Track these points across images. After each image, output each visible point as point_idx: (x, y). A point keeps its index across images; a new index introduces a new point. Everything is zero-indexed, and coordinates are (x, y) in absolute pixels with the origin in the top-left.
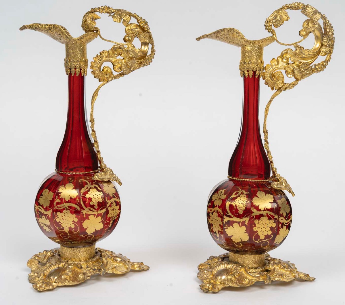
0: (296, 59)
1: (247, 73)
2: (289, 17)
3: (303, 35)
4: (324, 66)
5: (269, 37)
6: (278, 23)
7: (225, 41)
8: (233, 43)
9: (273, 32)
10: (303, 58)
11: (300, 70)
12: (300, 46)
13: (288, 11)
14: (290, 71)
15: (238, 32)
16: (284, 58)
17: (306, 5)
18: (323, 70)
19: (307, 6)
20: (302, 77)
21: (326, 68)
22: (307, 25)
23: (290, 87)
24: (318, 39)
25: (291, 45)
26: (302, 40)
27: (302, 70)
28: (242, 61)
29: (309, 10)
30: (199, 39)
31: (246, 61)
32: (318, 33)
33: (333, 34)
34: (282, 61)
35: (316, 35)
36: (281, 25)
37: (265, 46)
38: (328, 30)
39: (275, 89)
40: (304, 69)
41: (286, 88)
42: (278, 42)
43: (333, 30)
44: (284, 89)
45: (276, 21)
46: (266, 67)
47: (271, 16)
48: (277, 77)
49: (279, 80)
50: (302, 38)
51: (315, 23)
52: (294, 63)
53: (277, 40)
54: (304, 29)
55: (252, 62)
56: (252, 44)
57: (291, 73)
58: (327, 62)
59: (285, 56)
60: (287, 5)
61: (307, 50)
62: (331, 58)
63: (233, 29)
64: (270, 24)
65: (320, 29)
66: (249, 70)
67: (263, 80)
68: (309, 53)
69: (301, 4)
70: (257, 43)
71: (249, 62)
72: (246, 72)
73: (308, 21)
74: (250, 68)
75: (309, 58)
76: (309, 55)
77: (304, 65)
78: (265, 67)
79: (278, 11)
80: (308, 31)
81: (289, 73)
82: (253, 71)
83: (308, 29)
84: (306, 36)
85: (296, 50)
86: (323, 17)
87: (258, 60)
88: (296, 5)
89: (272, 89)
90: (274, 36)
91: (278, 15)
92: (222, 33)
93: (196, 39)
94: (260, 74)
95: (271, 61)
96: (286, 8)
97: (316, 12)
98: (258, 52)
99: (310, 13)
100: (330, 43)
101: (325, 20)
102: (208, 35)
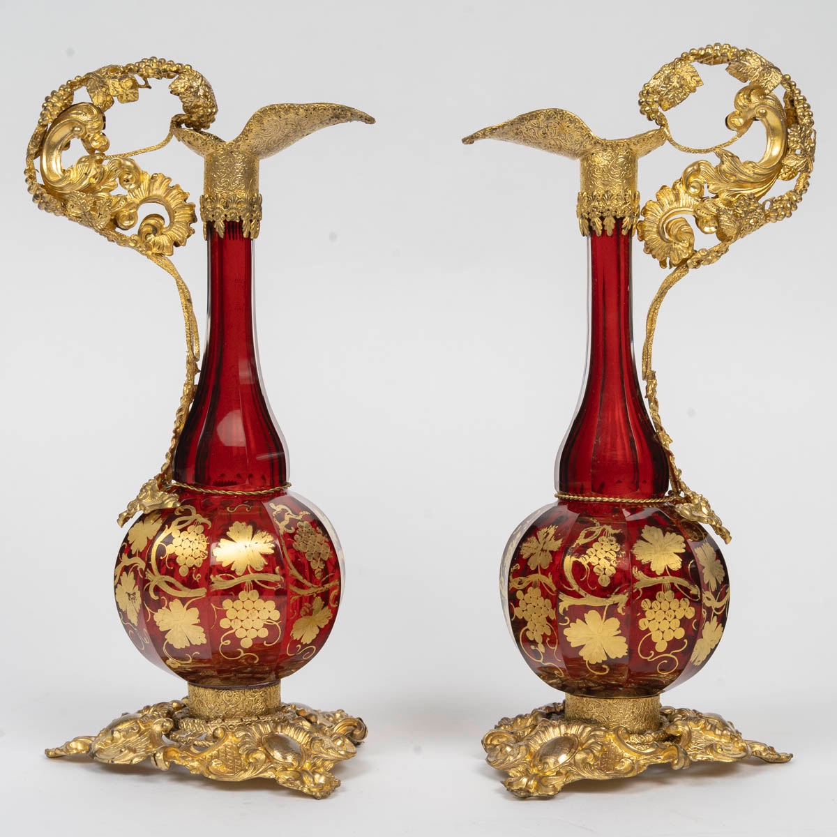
0: (723, 186)
1: (600, 223)
2: (701, 80)
3: (736, 127)
4: (792, 203)
5: (653, 131)
6: (674, 95)
7: (538, 145)
8: (559, 149)
9: (661, 122)
10: (740, 183)
11: (735, 215)
12: (731, 153)
13: (696, 65)
14: (709, 218)
15: (573, 120)
16: (692, 185)
17: (742, 51)
18: (791, 214)
19: (745, 53)
20: (740, 232)
21: (797, 208)
22: (746, 101)
23: (710, 257)
24: (774, 137)
25: (707, 151)
26: (733, 140)
27: (740, 214)
28: (585, 193)
29: (752, 63)
30: (470, 140)
31: (595, 193)
32: (774, 120)
33: (812, 123)
34: (686, 193)
35: (769, 125)
36: (682, 100)
37: (642, 156)
38: (799, 112)
39: (671, 267)
40: (745, 212)
41: (699, 263)
42: (674, 144)
43: (810, 113)
44: (695, 264)
45: (669, 91)
46: (647, 208)
47: (654, 78)
48: (675, 232)
49: (681, 242)
50: (734, 134)
51: (768, 94)
52: (717, 197)
53: (671, 140)
54: (738, 112)
55: (613, 195)
56: (609, 150)
57: (711, 223)
58: (799, 192)
59: (692, 179)
60: (694, 51)
61: (750, 162)
62: (808, 184)
63: (562, 110)
64: (653, 99)
65: (778, 110)
66: (605, 214)
67: (641, 241)
68: (756, 171)
69: (730, 47)
70: (625, 148)
71: (604, 195)
72: (597, 220)
73: (747, 91)
74: (609, 210)
75: (753, 184)
76: (756, 176)
77: (745, 200)
78: (644, 208)
79: (673, 65)
80: (750, 116)
81: (707, 222)
82: (615, 217)
83: (750, 110)
84: (744, 130)
85: (722, 162)
86: (786, 81)
87: (626, 191)
88: (717, 50)
89: (663, 264)
90: (665, 130)
91: (674, 74)
92: (532, 122)
93: (464, 141)
94: (632, 226)
95: (659, 192)
96: (692, 58)
97: (768, 67)
98: (627, 169)
99: (755, 69)
100: (806, 144)
101: (791, 88)
102: (496, 129)
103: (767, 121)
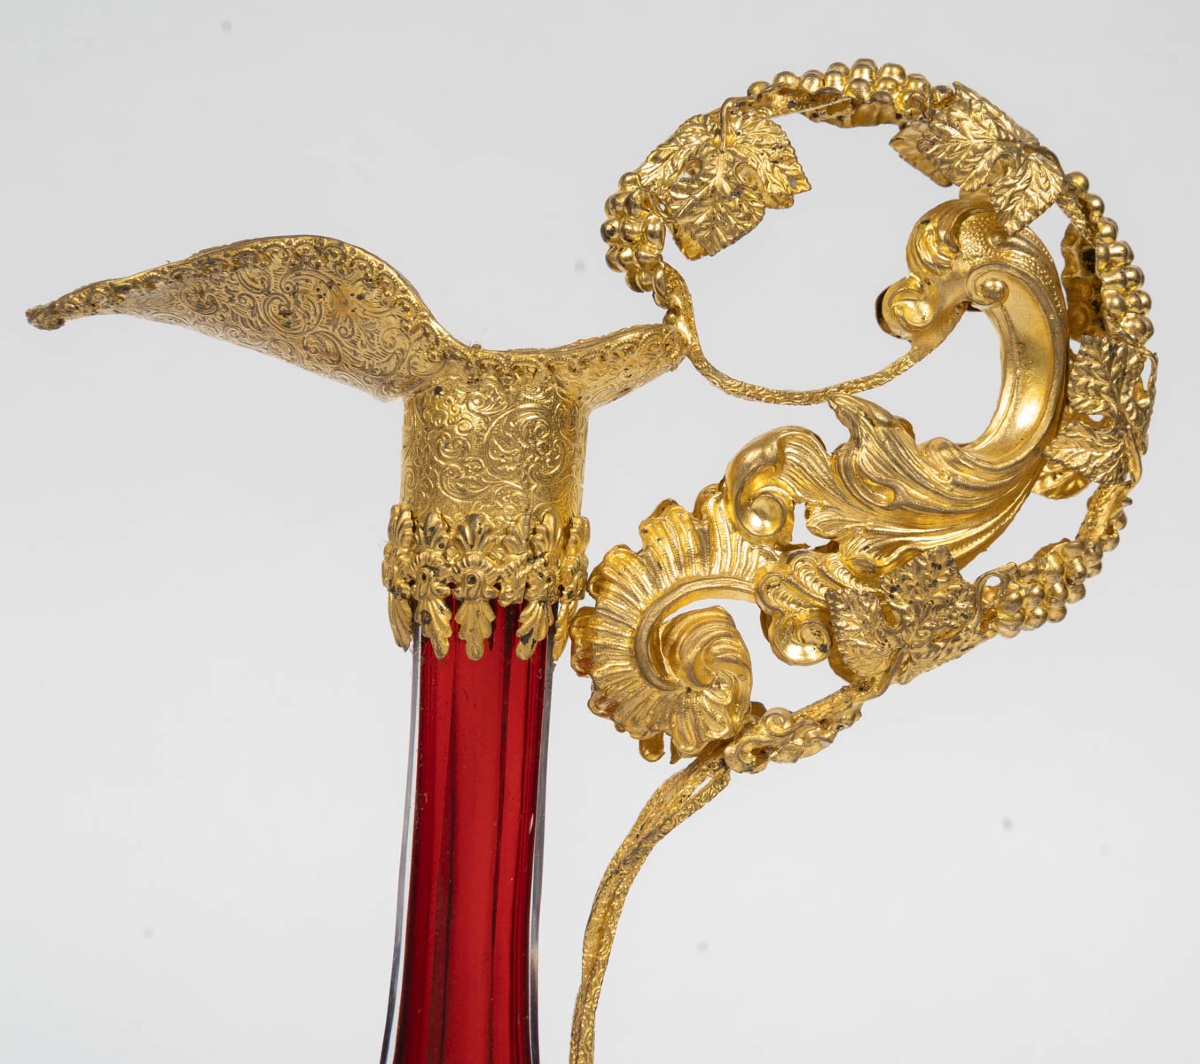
0: (853, 517)
1: (445, 618)
2: (802, 176)
3: (908, 327)
4: (1069, 581)
5: (633, 330)
6: (712, 219)
7: (274, 346)
8: (335, 361)
9: (668, 290)
10: (908, 512)
11: (885, 613)
12: (886, 413)
13: (796, 126)
14: (803, 615)
15: (377, 278)
16: (759, 504)
17: (942, 89)
18: (1064, 611)
19: (952, 97)
20: (898, 667)
21: (1082, 593)
22: (945, 249)
23: (799, 741)
24: (1027, 366)
25: (811, 398)
26: (897, 369)
27: (902, 612)
28: (406, 515)
29: (970, 130)
30: (50, 316)
31: (435, 519)
32: (1026, 312)
33: (1147, 330)
34: (735, 529)
35: (1012, 328)
36: (737, 235)
37: (602, 401)
38: (1110, 296)
39: (675, 757)
40: (917, 607)
41: (762, 754)
42: (707, 370)
43: (1144, 300)
44: (750, 758)
45: (699, 202)
46: (607, 571)
47: (656, 159)
48: (690, 657)
49: (709, 686)
50: (902, 347)
51: (1015, 234)
52: (833, 547)
53: (698, 360)
54: (917, 281)
55: (490, 531)
56: (490, 381)
57: (807, 634)
58: (1092, 546)
59: (759, 484)
60: (790, 80)
61: (945, 445)
62: (1123, 520)
63: (341, 244)
64: (646, 224)
65: (1042, 282)
66: (460, 593)
67: (580, 674)
68: (963, 475)
69: (902, 74)
70: (539, 378)
71: (461, 530)
72: (436, 608)
73: (951, 217)
74: (473, 580)
75: (950, 516)
76: (958, 493)
77: (919, 568)
78: (598, 570)
79: (718, 121)
80: (951, 299)
81: (795, 628)
82: (493, 604)
83: (956, 277)
84: (932, 338)
85: (856, 441)
86: (1076, 195)
87: (537, 516)
88: (859, 80)
89: (651, 747)
90: (682, 326)
91: (718, 150)
92: (245, 273)
93: (32, 315)
94: (552, 630)
95: (649, 520)
96: (779, 100)
97: (1021, 149)
98: (545, 447)
99: (977, 152)
100: (1124, 399)
101: (1087, 218)
102: (125, 289)
103: (1007, 317)
